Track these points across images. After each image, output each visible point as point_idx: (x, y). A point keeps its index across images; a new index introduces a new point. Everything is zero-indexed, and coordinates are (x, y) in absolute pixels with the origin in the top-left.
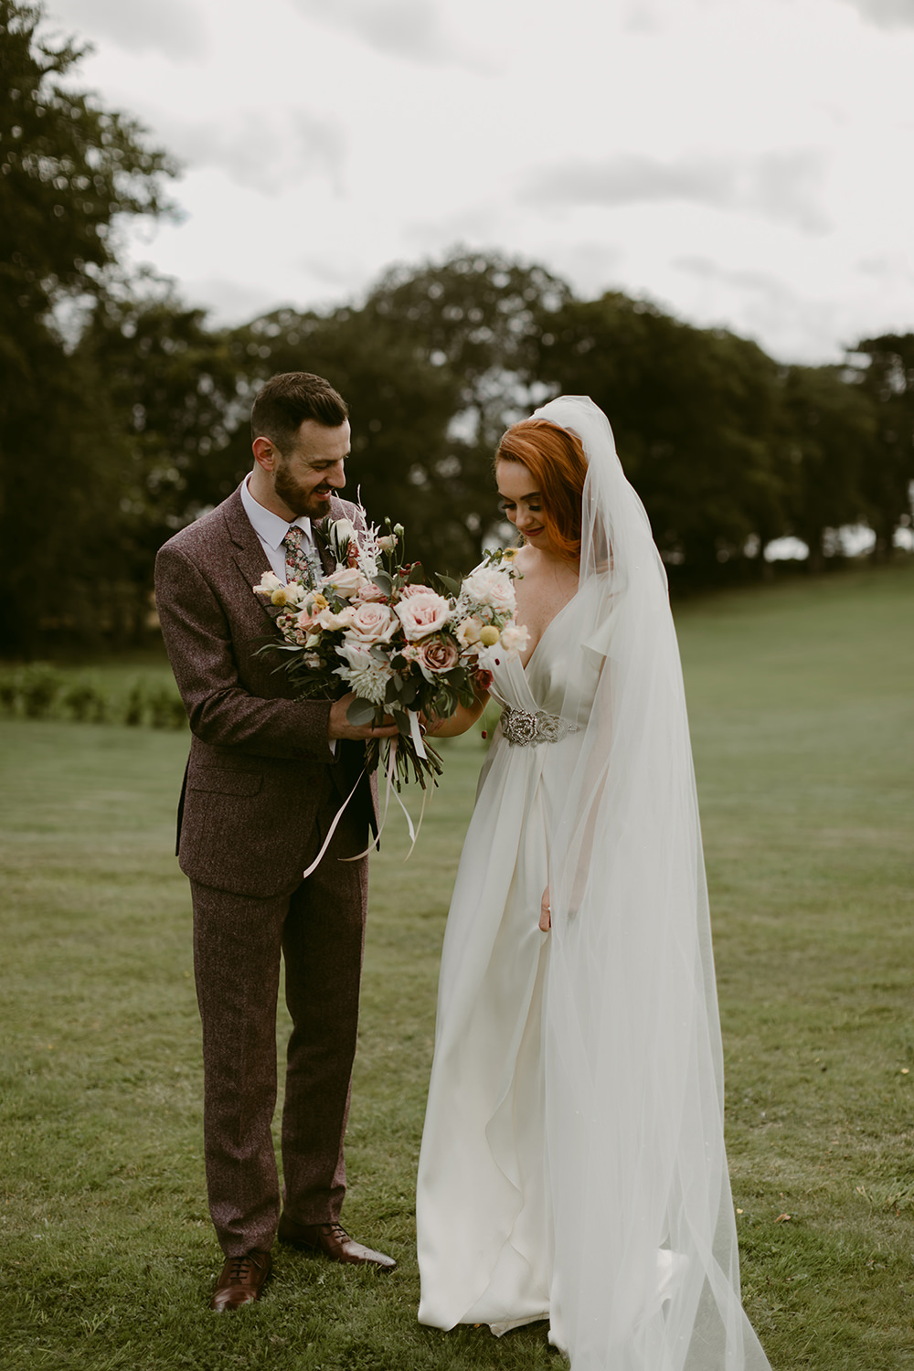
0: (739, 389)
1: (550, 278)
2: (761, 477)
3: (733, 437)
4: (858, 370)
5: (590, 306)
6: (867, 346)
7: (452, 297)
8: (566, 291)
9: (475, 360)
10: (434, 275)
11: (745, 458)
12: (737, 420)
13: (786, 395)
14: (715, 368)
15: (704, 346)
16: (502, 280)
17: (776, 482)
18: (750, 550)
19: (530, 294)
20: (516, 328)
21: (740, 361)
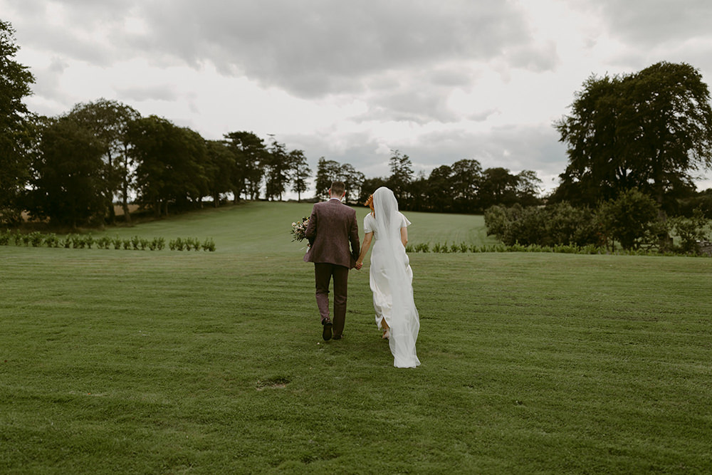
0: (195, 149)
1: (133, 111)
2: (202, 176)
3: (194, 164)
4: (229, 143)
5: (146, 119)
6: (232, 135)
7: (99, 116)
8: (139, 115)
9: (110, 136)
10: (92, 106)
11: (197, 171)
12: (194, 158)
13: (208, 150)
14: (187, 142)
15: (183, 134)
16: (116, 111)
17: (207, 178)
18: (197, 200)
19: (126, 116)
20: (122, 126)
21: (194, 139)
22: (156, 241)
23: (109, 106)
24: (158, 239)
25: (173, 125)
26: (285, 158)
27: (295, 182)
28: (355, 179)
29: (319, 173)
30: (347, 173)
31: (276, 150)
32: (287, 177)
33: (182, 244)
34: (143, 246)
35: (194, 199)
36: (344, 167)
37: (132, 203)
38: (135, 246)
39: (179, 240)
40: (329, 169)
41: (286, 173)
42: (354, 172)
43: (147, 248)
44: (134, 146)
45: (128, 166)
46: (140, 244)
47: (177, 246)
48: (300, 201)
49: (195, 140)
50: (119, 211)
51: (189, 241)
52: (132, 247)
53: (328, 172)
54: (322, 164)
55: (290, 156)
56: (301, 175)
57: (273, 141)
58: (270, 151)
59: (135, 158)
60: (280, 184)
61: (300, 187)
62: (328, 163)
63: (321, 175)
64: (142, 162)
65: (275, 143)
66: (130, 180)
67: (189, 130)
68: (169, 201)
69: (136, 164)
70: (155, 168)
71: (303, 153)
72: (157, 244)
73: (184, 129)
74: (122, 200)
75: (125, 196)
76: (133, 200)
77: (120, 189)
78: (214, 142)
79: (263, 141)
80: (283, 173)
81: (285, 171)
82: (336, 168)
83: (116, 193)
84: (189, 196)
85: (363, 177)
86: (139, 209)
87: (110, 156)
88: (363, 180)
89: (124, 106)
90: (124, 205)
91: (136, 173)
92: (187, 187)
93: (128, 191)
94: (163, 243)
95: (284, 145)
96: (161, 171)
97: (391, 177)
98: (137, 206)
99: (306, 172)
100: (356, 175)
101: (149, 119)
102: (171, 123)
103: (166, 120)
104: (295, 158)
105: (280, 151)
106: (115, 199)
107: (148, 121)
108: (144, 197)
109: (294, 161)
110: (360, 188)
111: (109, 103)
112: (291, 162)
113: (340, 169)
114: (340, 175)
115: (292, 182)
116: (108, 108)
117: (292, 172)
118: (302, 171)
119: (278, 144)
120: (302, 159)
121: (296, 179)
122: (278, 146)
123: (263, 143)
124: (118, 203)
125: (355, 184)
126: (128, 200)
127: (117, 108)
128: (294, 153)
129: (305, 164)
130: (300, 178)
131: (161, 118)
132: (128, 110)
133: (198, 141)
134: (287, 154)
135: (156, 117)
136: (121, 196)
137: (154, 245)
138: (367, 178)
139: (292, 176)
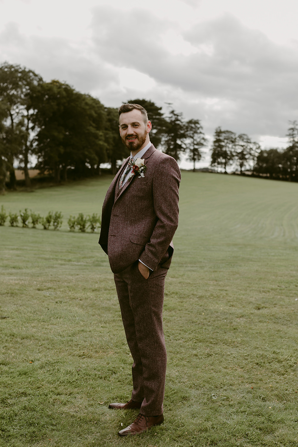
0: (95, 115)
1: (36, 75)
2: (101, 143)
3: (93, 130)
5: (48, 84)
8: (41, 79)
9: (12, 100)
11: (96, 137)
12: (94, 125)
13: (108, 117)
14: (87, 107)
15: (84, 100)
16: (20, 75)
17: (106, 144)
18: (96, 167)
19: (28, 80)
20: (24, 90)
21: (94, 104)
22: (50, 217)
23: (13, 69)
24: (53, 215)
25: (74, 90)
26: (181, 128)
27: (191, 151)
28: (251, 149)
29: (215, 142)
30: (242, 143)
31: (173, 119)
32: (184, 146)
33: (85, 222)
34: (33, 222)
35: (92, 166)
36: (240, 137)
37: (32, 168)
38: (24, 221)
39: (82, 216)
40: (225, 139)
41: (182, 142)
42: (250, 143)
43: (39, 226)
44: (36, 111)
45: (30, 131)
46: (30, 220)
47: (79, 224)
48: (194, 170)
49: (96, 106)
50: (19, 175)
51: (93, 217)
52: (20, 224)
53: (224, 142)
54: (219, 133)
55: (187, 125)
56: (197, 144)
57: (171, 110)
58: (168, 120)
59: (37, 123)
60: (176, 153)
61: (196, 155)
62: (224, 132)
63: (217, 144)
64: (43, 127)
65: (172, 112)
66: (31, 145)
67: (90, 96)
68: (69, 167)
69: (38, 129)
70: (56, 134)
71: (200, 122)
72: (52, 220)
73: (85, 95)
74: (23, 165)
75: (26, 161)
76: (34, 165)
77: (21, 153)
78: (113, 109)
79: (161, 109)
80: (179, 142)
81: (182, 140)
82: (232, 138)
83: (17, 158)
84: (88, 163)
85: (259, 148)
86: (39, 174)
87: (12, 120)
88: (259, 151)
89: (27, 70)
90: (25, 169)
91: (37, 138)
92: (86, 153)
93: (29, 155)
94: (59, 220)
95: (181, 114)
96: (61, 136)
97: (287, 149)
98: (37, 171)
99: (202, 141)
100: (251, 146)
101: (51, 83)
102: (73, 88)
103: (67, 85)
104: (192, 127)
105: (177, 120)
106: (16, 164)
107: (50, 85)
108: (45, 163)
109: (191, 130)
110: (256, 159)
111: (12, 67)
112: (187, 131)
113: (235, 139)
114: (235, 145)
115: (188, 151)
116: (11, 72)
117: (188, 141)
118: (198, 140)
119: (175, 113)
120: (198, 128)
121: (192, 148)
122: (175, 115)
123: (162, 112)
124: (20, 168)
125: (250, 154)
126: (29, 166)
127: (20, 72)
128: (190, 122)
129: (201, 133)
130: (196, 147)
131: (63, 83)
132: (31, 74)
133: (98, 107)
134: (184, 124)
135: (57, 82)
136: (21, 161)
137: (49, 221)
138: (263, 148)
139: (188, 146)
